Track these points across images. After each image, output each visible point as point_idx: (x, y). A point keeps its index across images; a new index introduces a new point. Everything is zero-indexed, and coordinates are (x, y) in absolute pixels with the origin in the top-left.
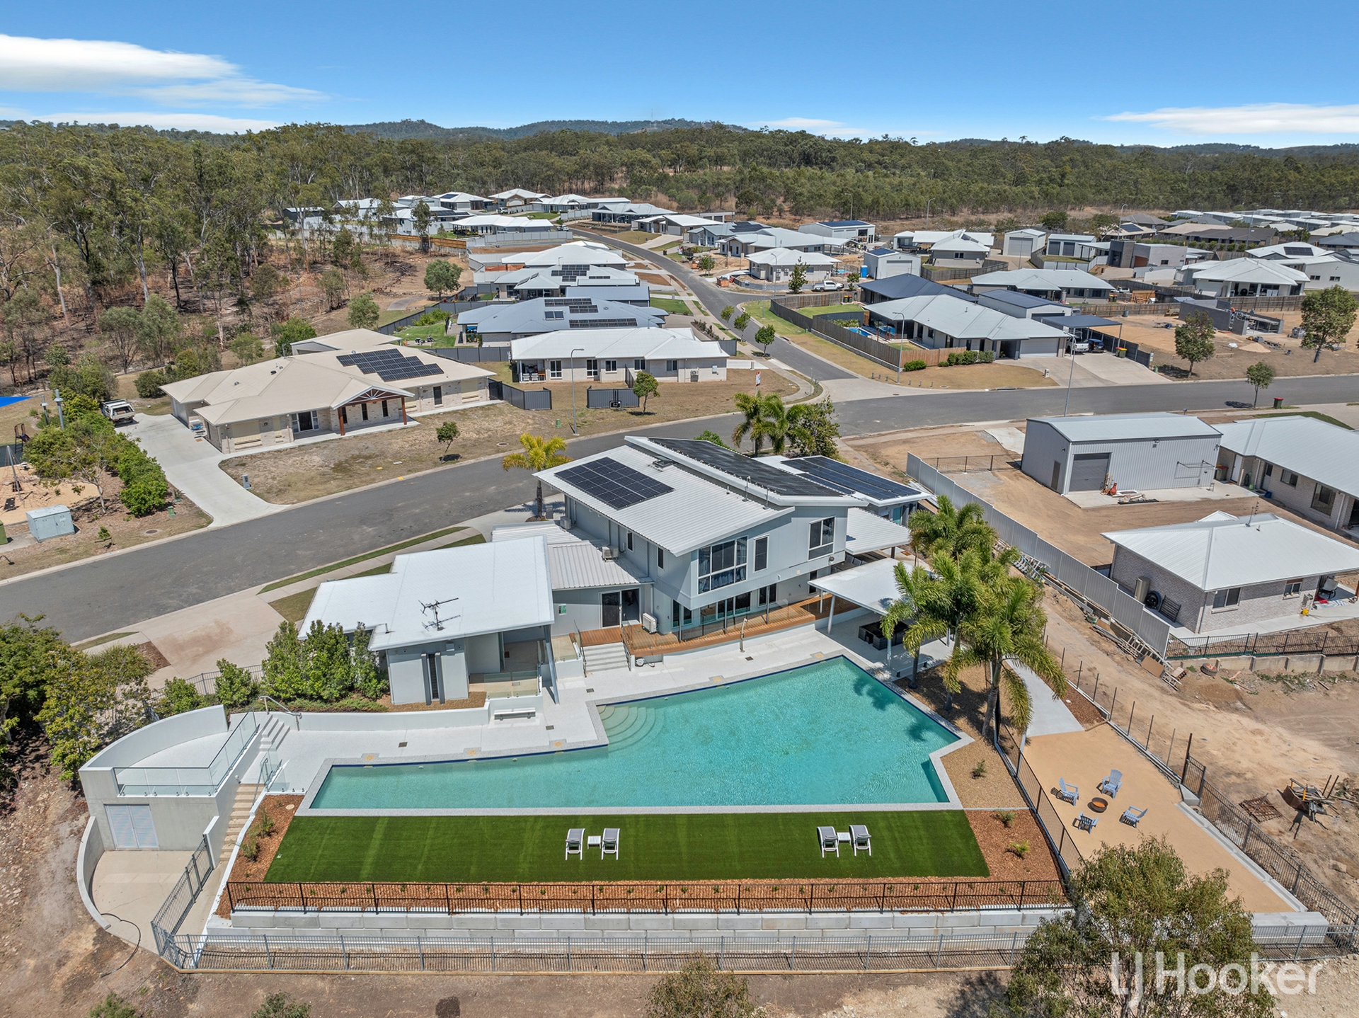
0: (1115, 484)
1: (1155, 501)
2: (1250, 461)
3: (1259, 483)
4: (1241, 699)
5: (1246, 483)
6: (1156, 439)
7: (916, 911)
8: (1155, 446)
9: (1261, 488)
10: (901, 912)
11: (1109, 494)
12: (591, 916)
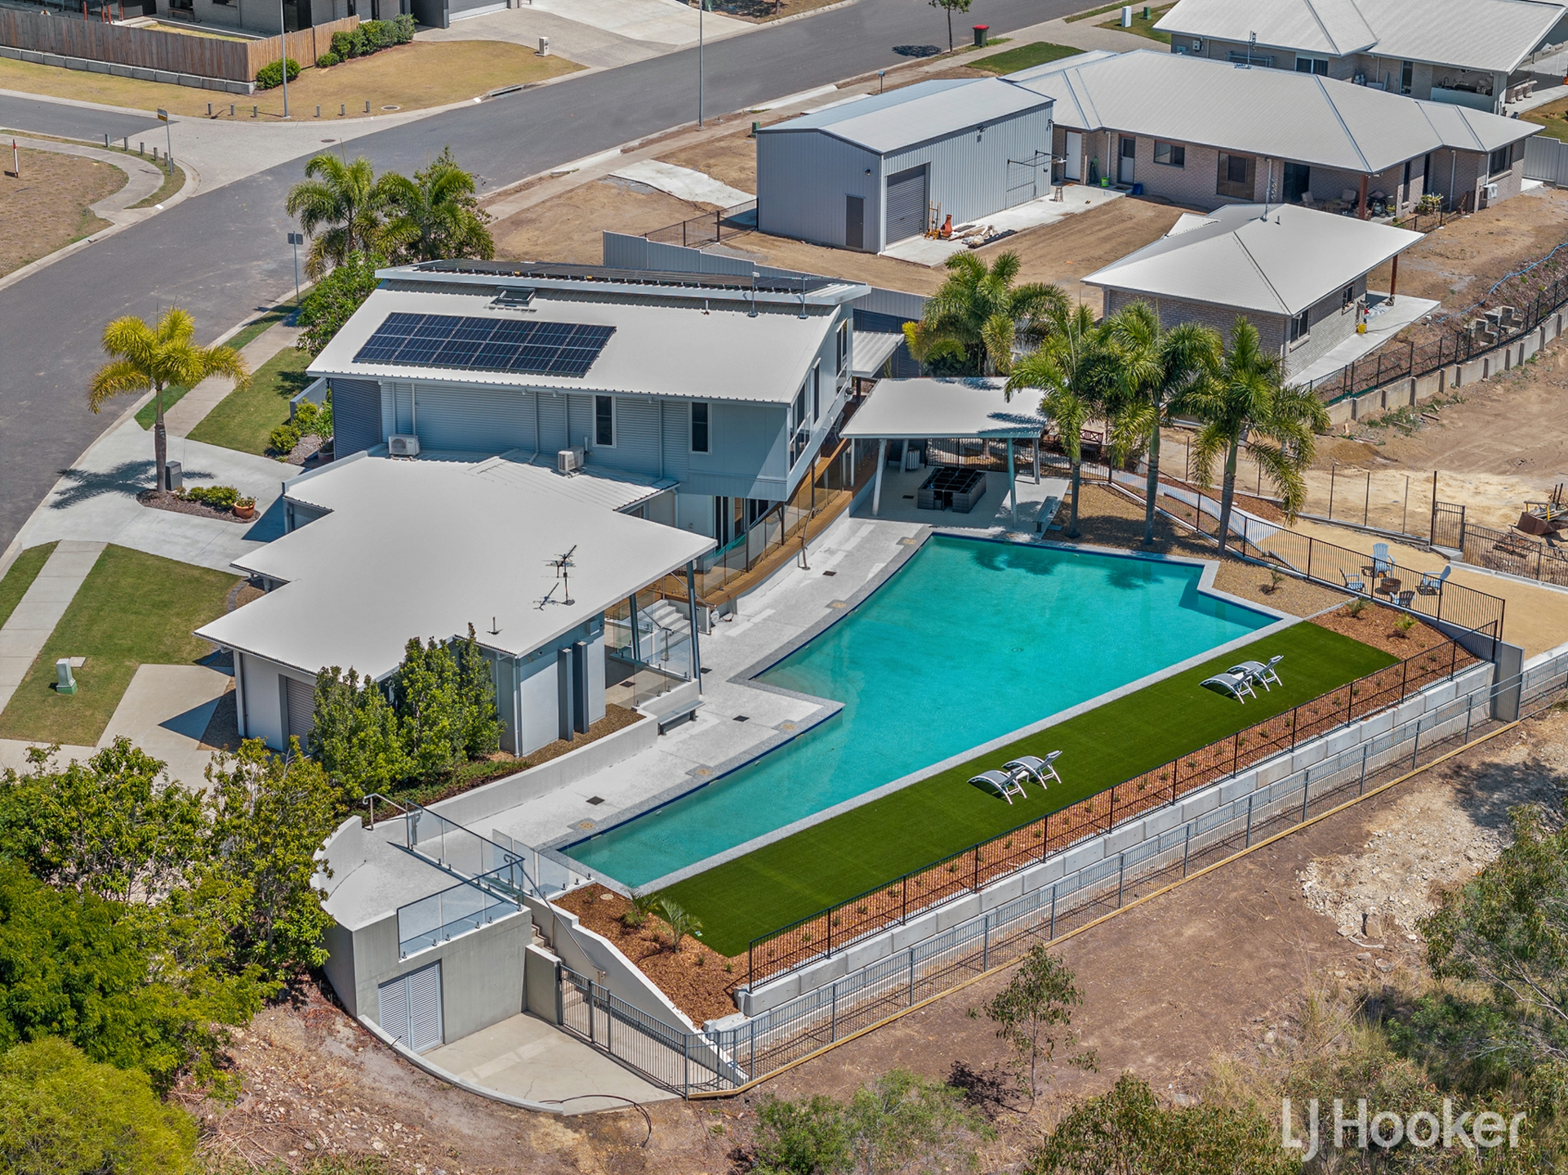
0: (949, 218)
1: (1010, 233)
2: (1094, 138)
3: (1115, 173)
4: (1377, 453)
5: (1094, 180)
6: (981, 127)
7: (1375, 713)
8: (979, 139)
9: (1119, 181)
10: (1362, 719)
11: (940, 237)
12: (1107, 836)
